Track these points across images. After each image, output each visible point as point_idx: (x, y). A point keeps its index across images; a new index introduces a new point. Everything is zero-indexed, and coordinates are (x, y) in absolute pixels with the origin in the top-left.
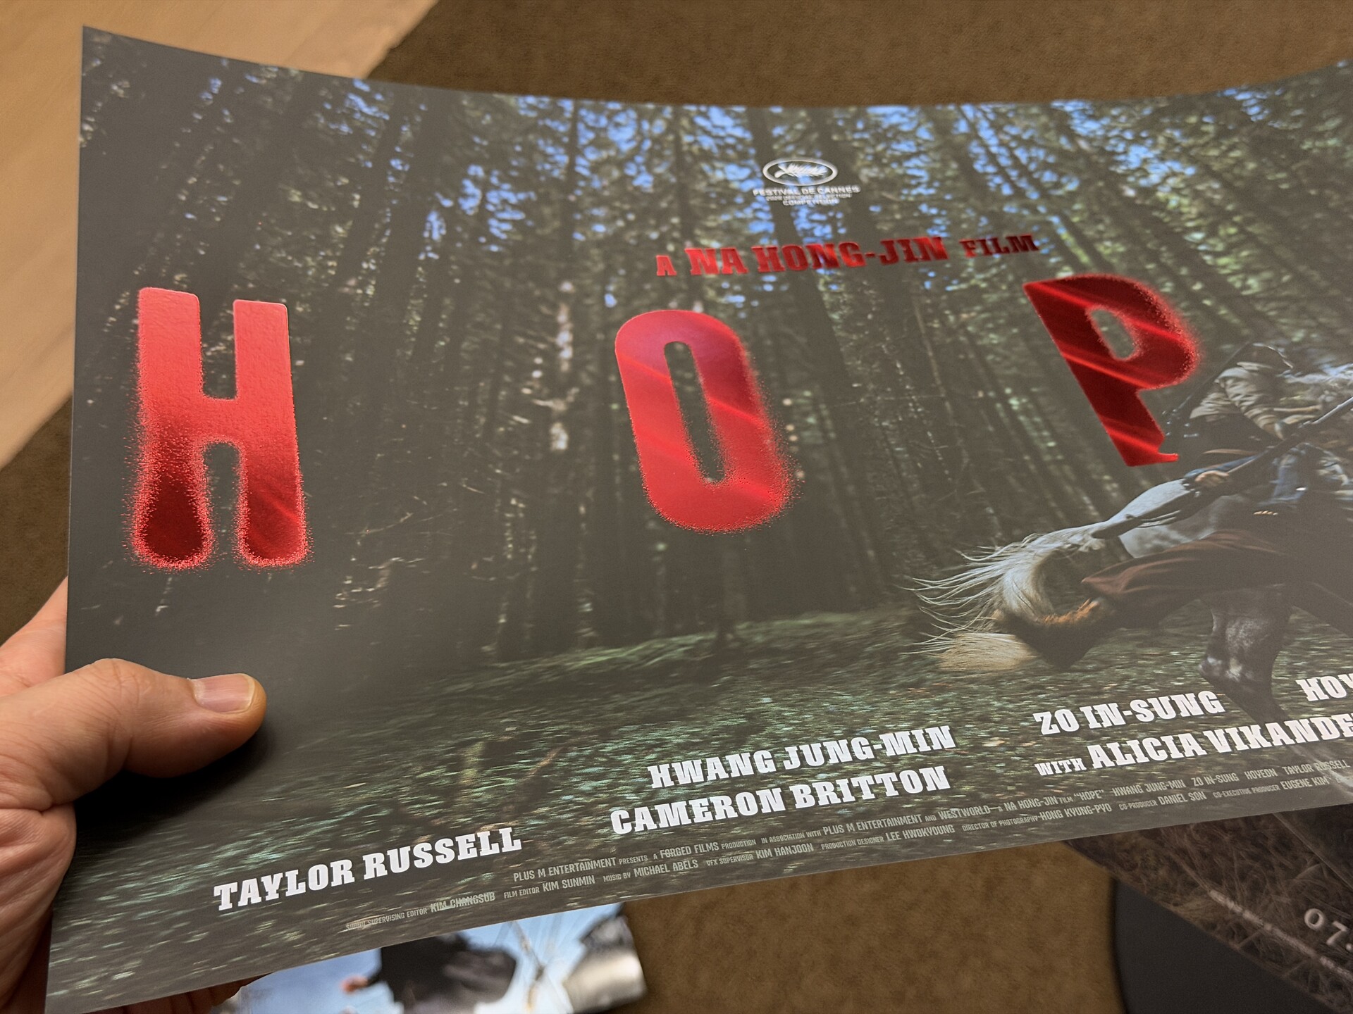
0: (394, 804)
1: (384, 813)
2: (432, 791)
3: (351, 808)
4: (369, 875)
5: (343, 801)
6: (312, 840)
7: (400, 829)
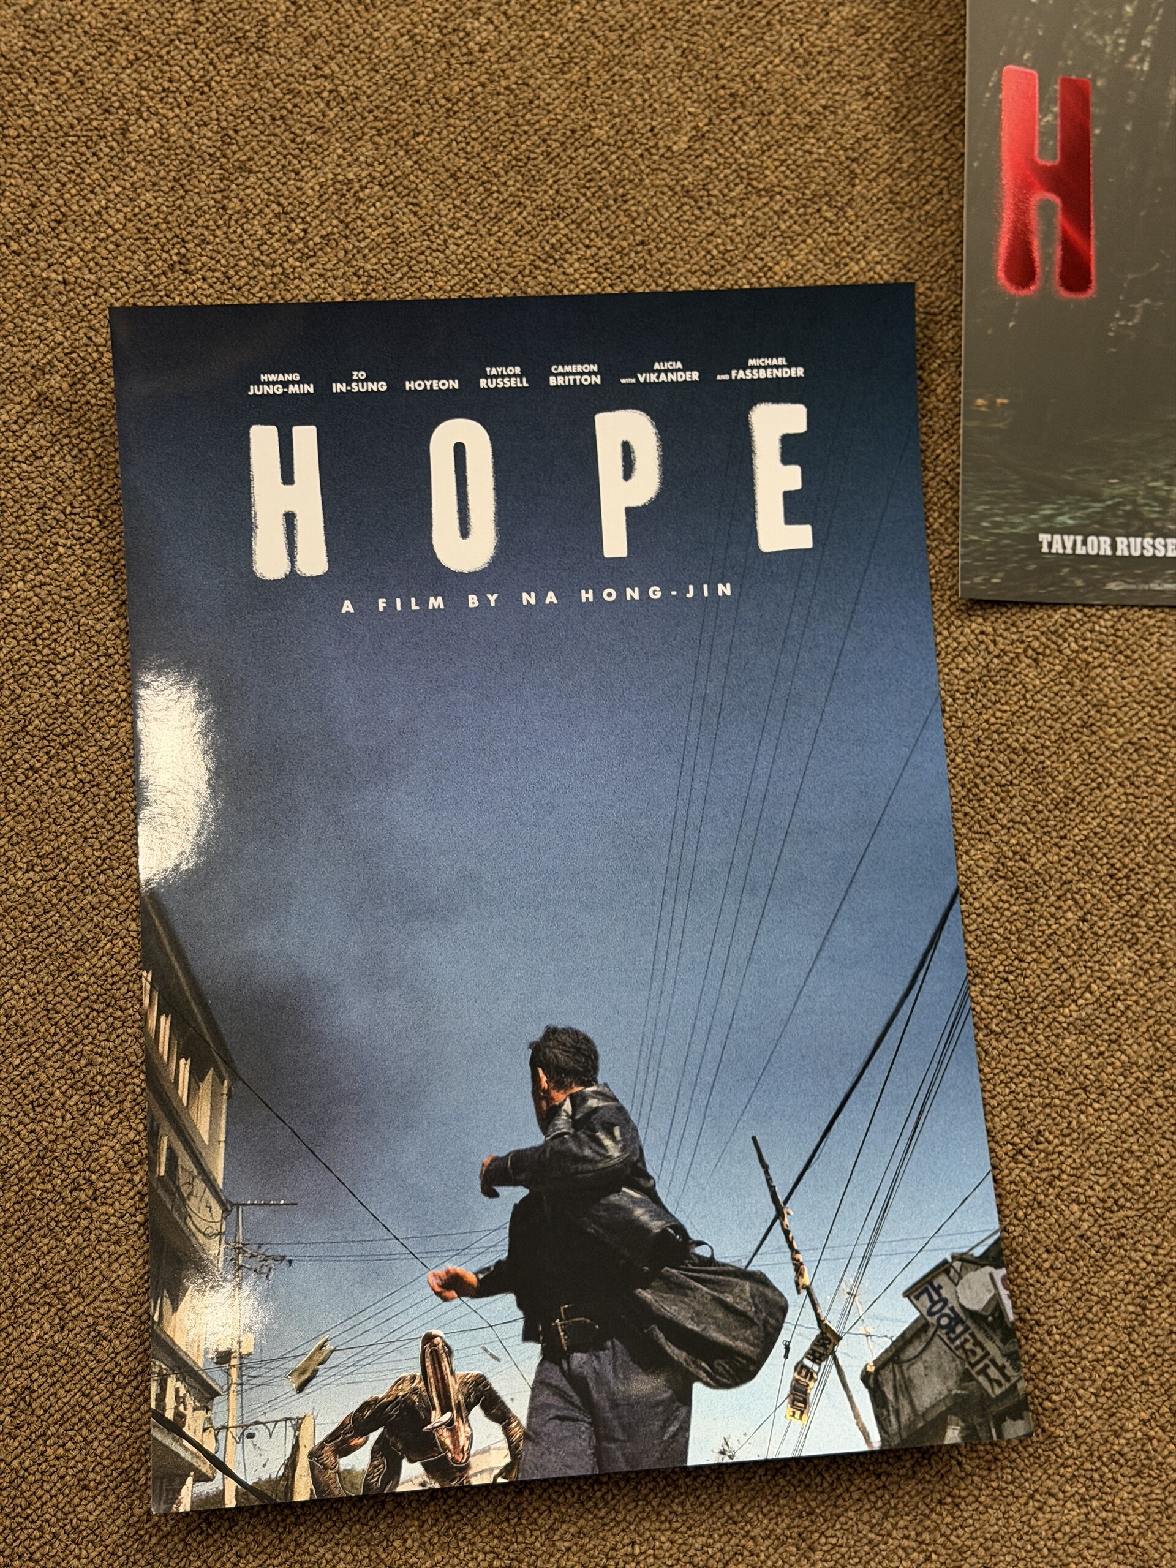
0: (1134, 503)
1: (1128, 508)
2: (1156, 499)
3: (1112, 498)
4: (1119, 553)
5: (1107, 492)
6: (1089, 516)
7: (1137, 523)
